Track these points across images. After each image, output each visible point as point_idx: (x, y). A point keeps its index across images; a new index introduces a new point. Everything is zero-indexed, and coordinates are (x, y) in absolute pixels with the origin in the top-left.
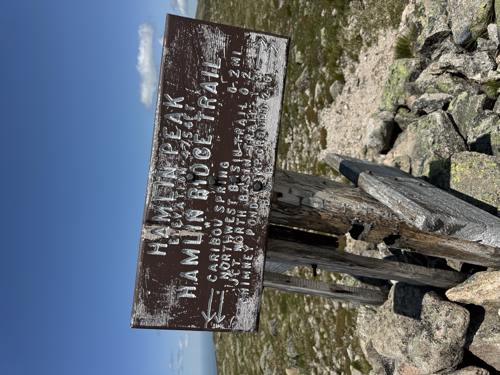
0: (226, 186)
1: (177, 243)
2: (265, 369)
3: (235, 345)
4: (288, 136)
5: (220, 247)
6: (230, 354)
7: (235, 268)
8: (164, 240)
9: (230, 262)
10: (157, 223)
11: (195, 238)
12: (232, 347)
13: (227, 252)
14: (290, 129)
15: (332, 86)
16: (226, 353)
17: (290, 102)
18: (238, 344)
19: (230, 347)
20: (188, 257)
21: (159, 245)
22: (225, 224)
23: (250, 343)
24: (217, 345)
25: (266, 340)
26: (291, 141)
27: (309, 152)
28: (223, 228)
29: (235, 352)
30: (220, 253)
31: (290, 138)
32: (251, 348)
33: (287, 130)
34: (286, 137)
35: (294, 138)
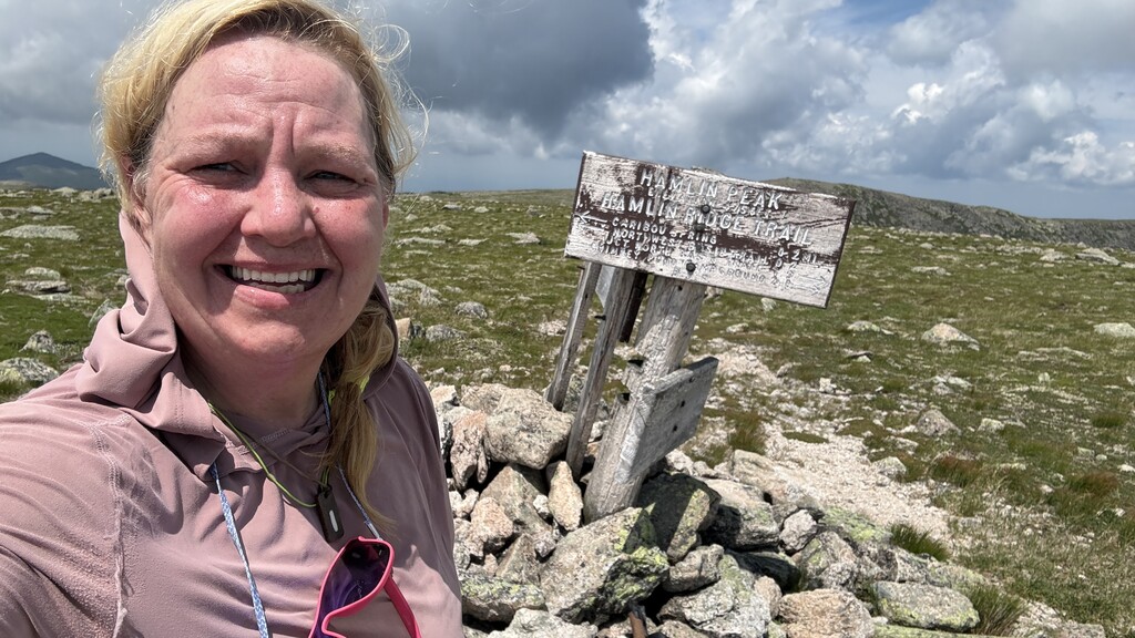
0: (695, 239)
1: (650, 194)
2: (399, 286)
3: (431, 235)
4: (835, 386)
5: (641, 230)
6: (412, 223)
7: (622, 242)
8: (653, 184)
9: (627, 238)
10: (669, 177)
11: (651, 209)
12: (427, 230)
13: (636, 236)
14: (849, 390)
15: (899, 462)
16: (416, 217)
17: (905, 399)
18: (434, 241)
19: (428, 225)
20: (637, 201)
21: (650, 179)
22: (661, 236)
23: (439, 265)
24: (428, 199)
25: (447, 293)
26: (821, 389)
27: (788, 414)
28: (658, 234)
29: (419, 234)
30: (636, 230)
31: (828, 389)
32: (430, 266)
33: (848, 384)
34: (832, 382)
35: (826, 396)
